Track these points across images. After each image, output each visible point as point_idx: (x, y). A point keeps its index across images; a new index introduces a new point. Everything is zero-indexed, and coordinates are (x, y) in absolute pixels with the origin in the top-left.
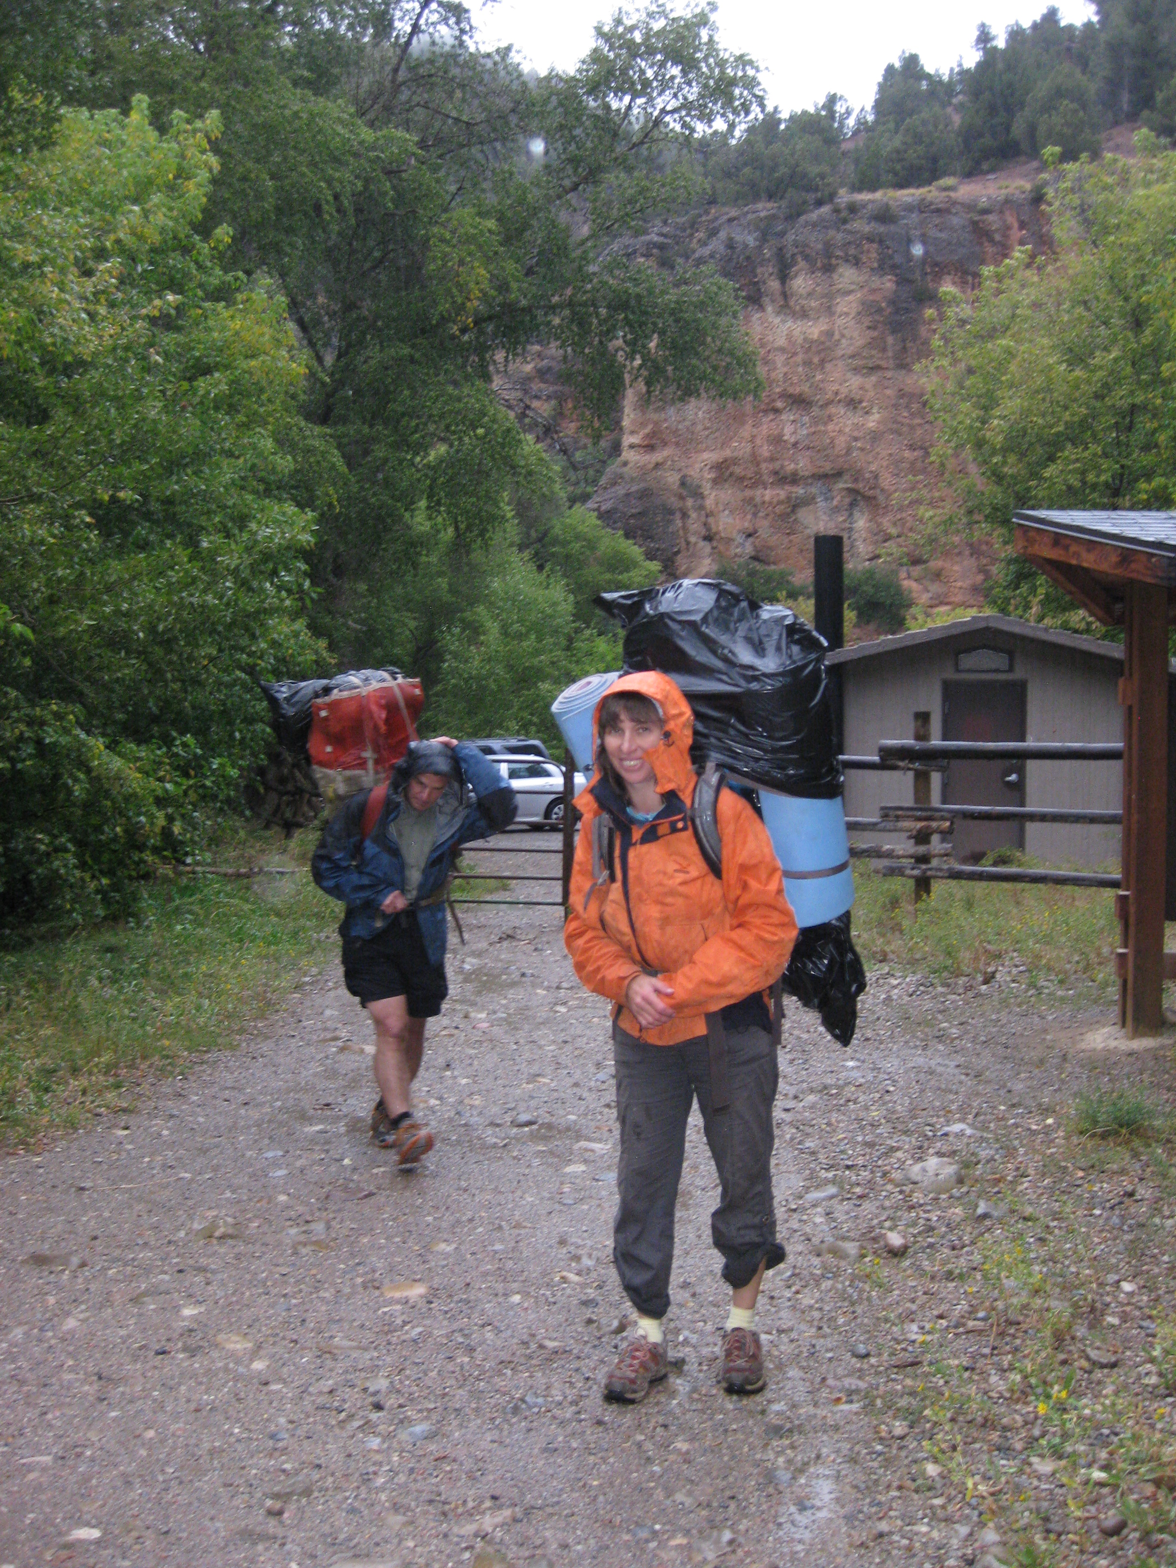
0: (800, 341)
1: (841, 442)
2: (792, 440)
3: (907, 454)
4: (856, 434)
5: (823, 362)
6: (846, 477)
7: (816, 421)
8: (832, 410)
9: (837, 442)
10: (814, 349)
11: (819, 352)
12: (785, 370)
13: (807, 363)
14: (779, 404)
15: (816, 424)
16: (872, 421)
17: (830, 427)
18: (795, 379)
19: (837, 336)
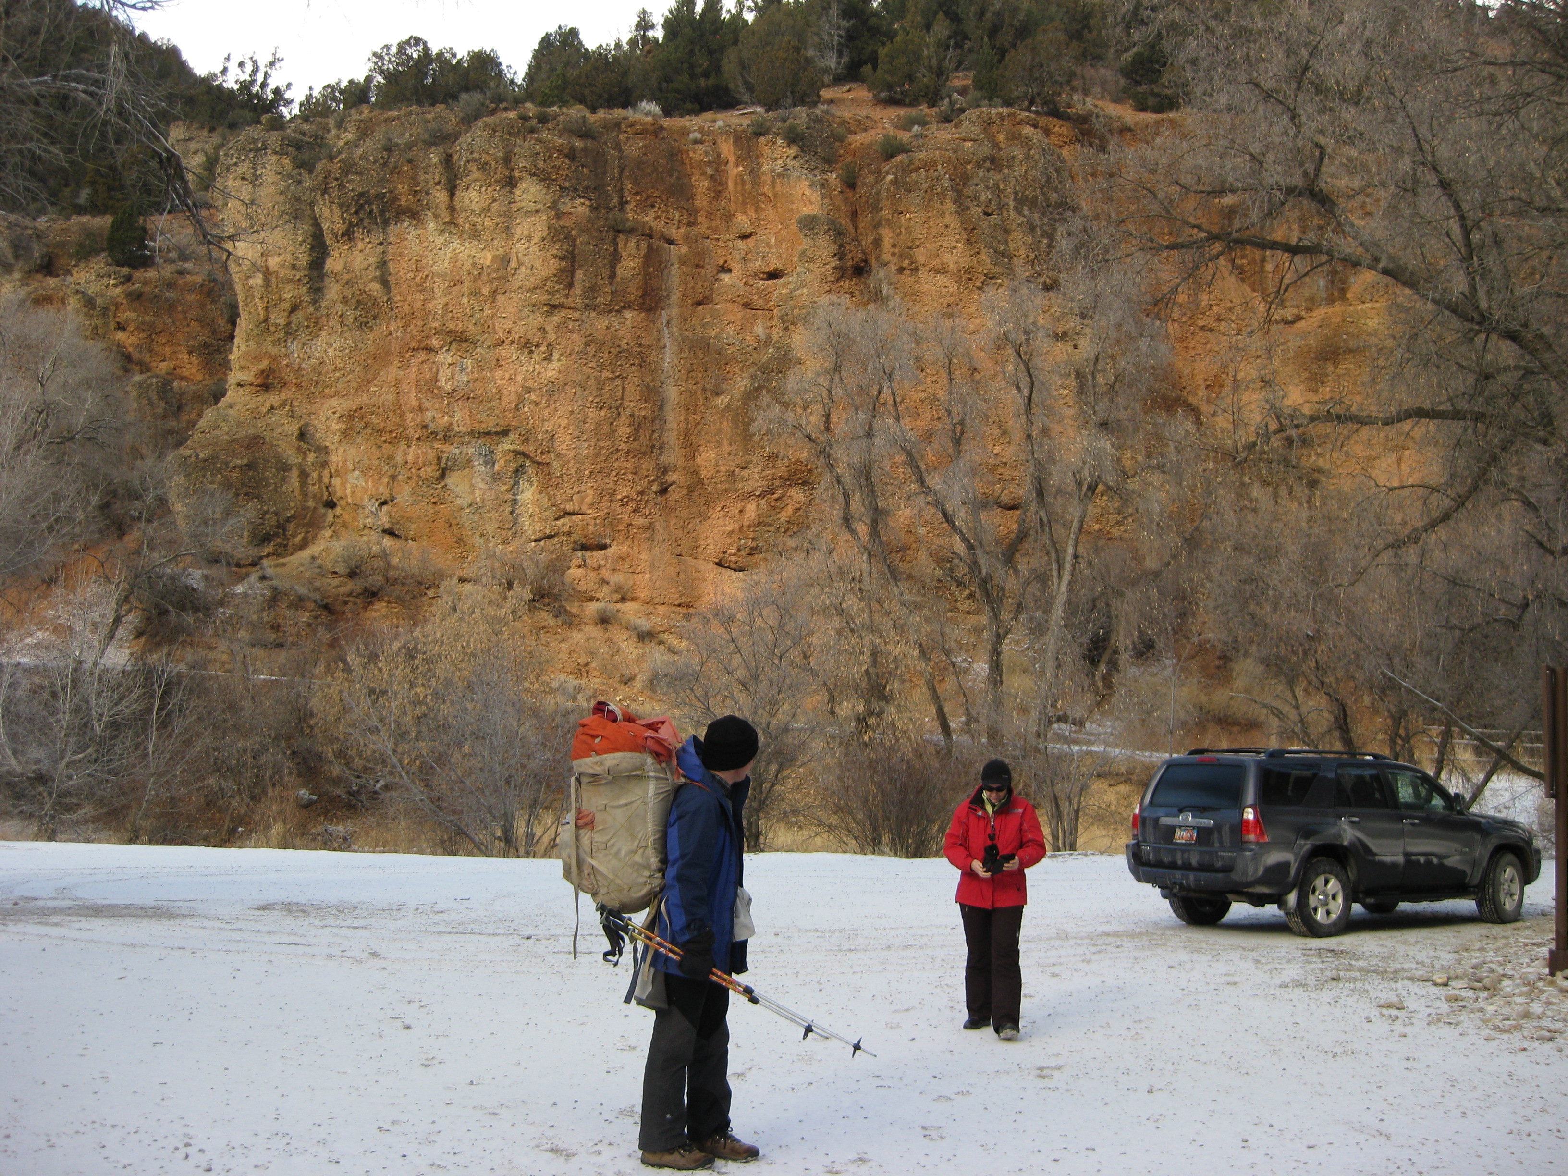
0: (467, 265)
1: (510, 393)
2: (448, 388)
3: (592, 414)
4: (529, 384)
5: (494, 293)
6: (512, 436)
7: (479, 366)
8: (503, 352)
9: (505, 392)
10: (484, 277)
11: (491, 282)
12: (445, 300)
13: (475, 293)
14: (435, 343)
15: (480, 368)
16: (552, 370)
17: (499, 373)
18: (457, 312)
19: (513, 265)
